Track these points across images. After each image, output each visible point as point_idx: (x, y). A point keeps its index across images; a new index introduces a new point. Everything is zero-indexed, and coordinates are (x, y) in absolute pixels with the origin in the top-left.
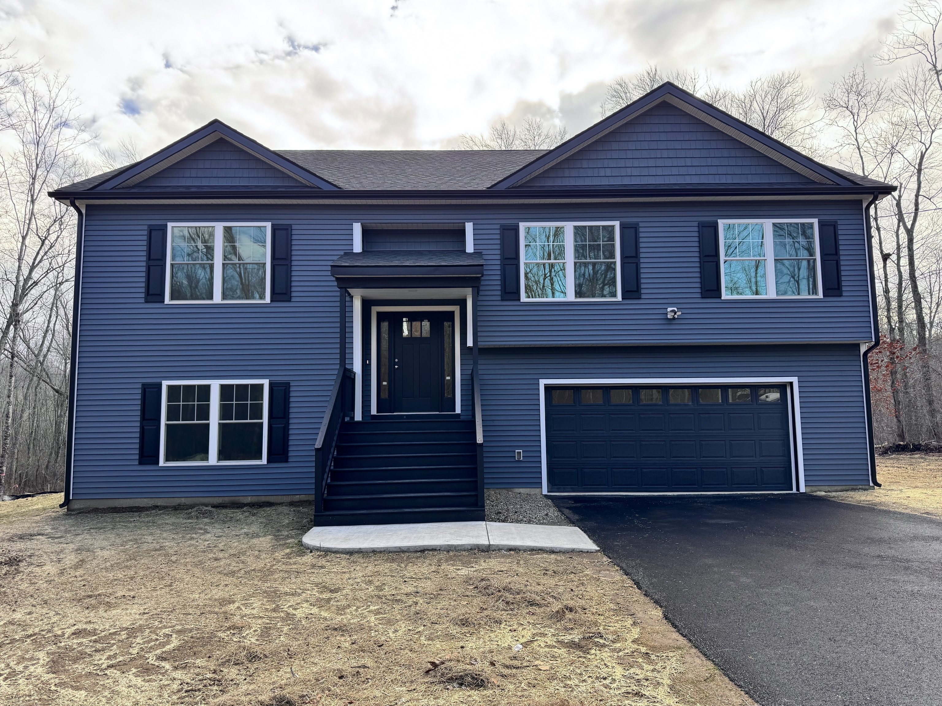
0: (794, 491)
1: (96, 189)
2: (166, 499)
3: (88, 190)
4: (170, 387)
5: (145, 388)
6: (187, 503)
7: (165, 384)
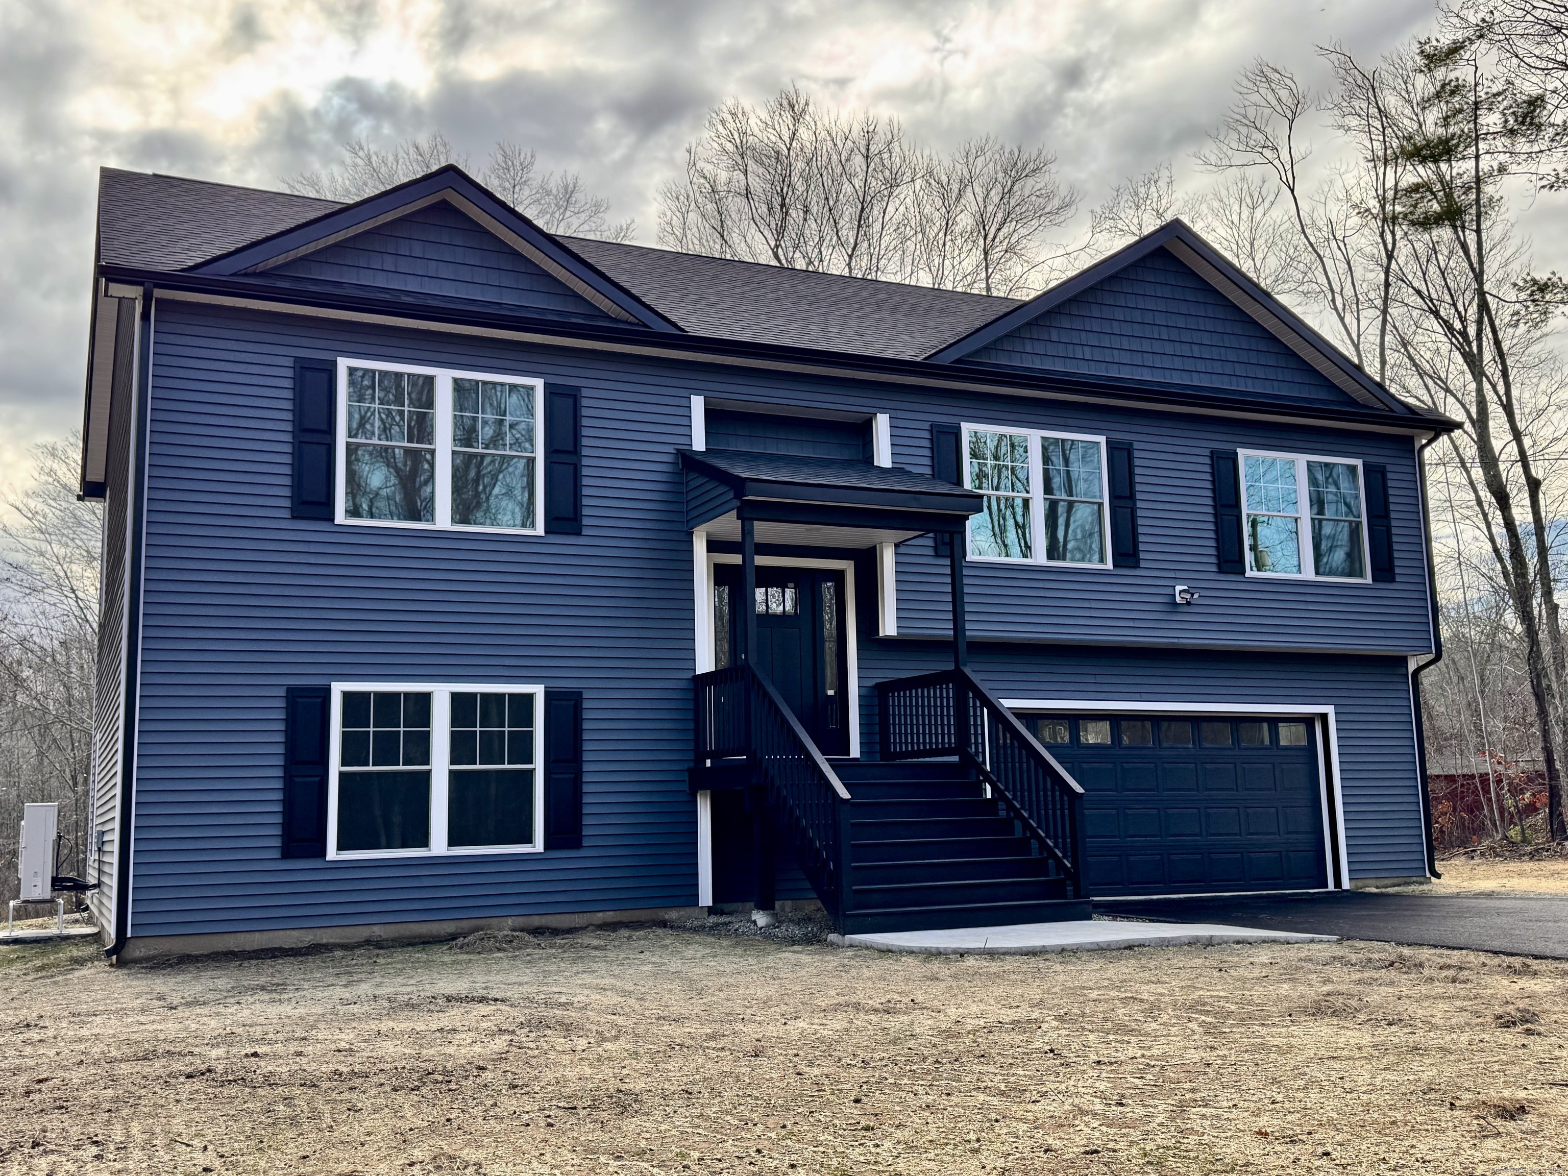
0: (1331, 887)
1: (197, 271)
2: (339, 930)
3: (183, 270)
4: (348, 697)
5: (294, 695)
6: (384, 936)
7: (338, 689)
